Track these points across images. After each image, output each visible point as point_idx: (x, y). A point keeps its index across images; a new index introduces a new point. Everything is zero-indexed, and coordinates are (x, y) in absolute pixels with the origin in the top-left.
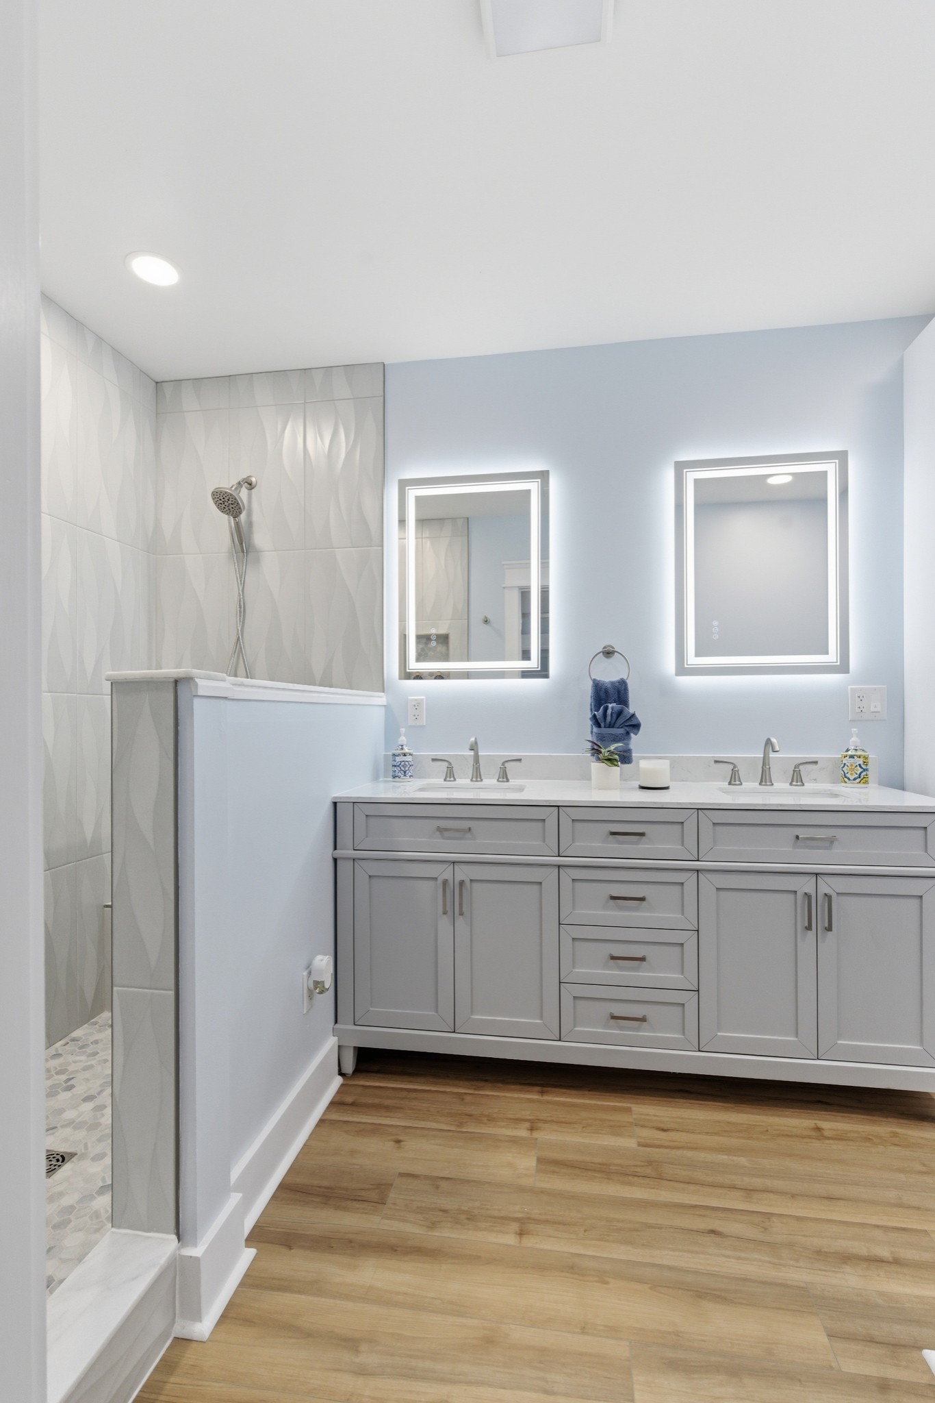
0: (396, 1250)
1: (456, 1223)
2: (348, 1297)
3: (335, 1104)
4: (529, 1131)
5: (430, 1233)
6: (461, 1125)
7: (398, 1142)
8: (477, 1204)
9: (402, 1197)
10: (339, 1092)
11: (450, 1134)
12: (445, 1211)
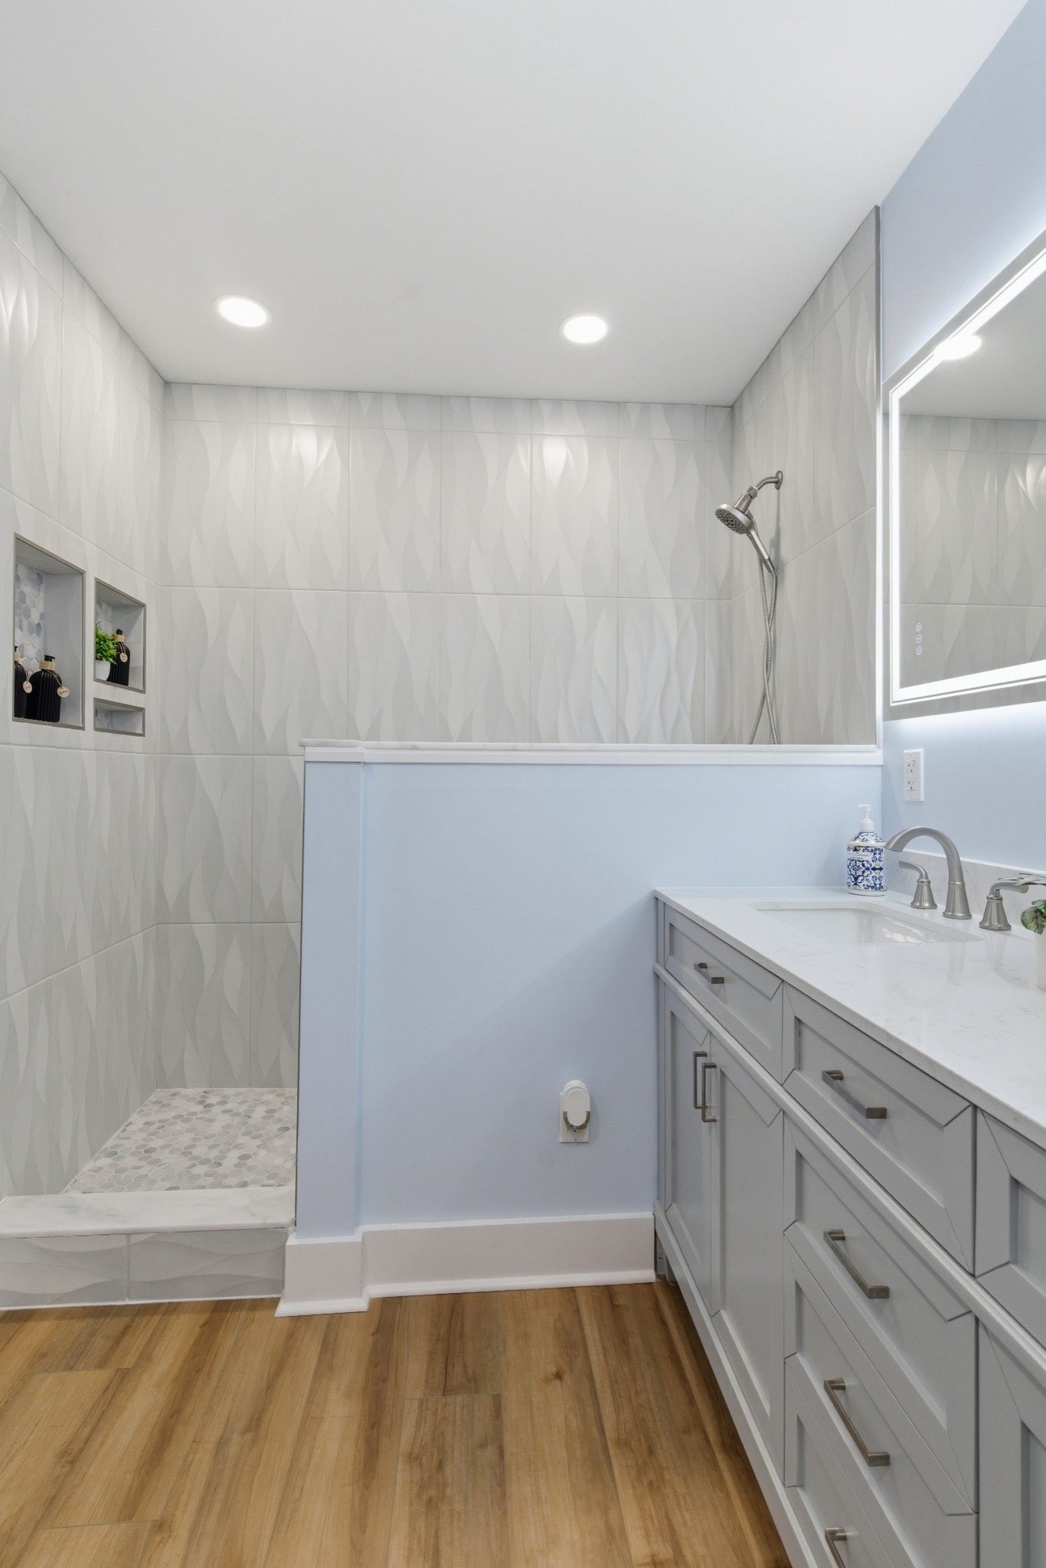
0: (372, 1428)
1: (420, 1487)
2: (310, 1401)
3: (608, 1293)
4: (649, 1560)
5: (401, 1459)
6: (623, 1444)
7: (559, 1376)
8: (459, 1507)
9: (458, 1409)
10: (634, 1288)
11: (595, 1433)
12: (440, 1466)
